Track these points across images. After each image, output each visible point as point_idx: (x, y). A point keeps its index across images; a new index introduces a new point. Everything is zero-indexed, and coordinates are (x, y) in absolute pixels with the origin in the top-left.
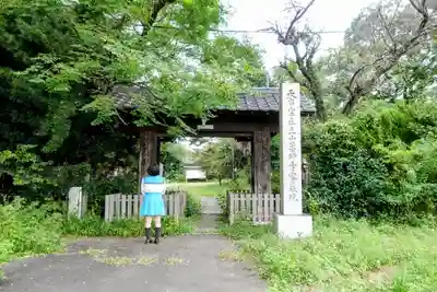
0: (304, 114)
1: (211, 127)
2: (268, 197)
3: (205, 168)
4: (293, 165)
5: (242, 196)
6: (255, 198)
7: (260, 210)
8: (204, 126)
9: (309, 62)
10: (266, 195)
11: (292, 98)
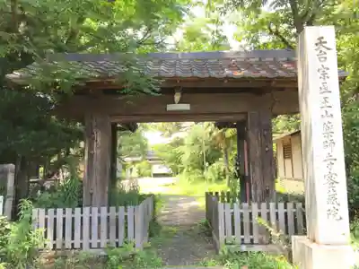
1: (186, 107)
2: (276, 208)
4: (331, 160)
8: (178, 106)
11: (324, 50)
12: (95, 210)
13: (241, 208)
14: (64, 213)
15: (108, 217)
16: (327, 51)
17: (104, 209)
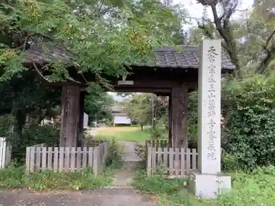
0: (224, 71)
1: (131, 83)
2: (185, 152)
3: (129, 115)
4: (212, 123)
5: (160, 149)
6: (171, 152)
7: (177, 163)
8: (124, 82)
9: (226, 23)
10: (183, 150)
11: (213, 55)
12: (67, 149)
13: (163, 151)
14: (47, 150)
15: (76, 154)
16: (215, 56)
17: (74, 149)
